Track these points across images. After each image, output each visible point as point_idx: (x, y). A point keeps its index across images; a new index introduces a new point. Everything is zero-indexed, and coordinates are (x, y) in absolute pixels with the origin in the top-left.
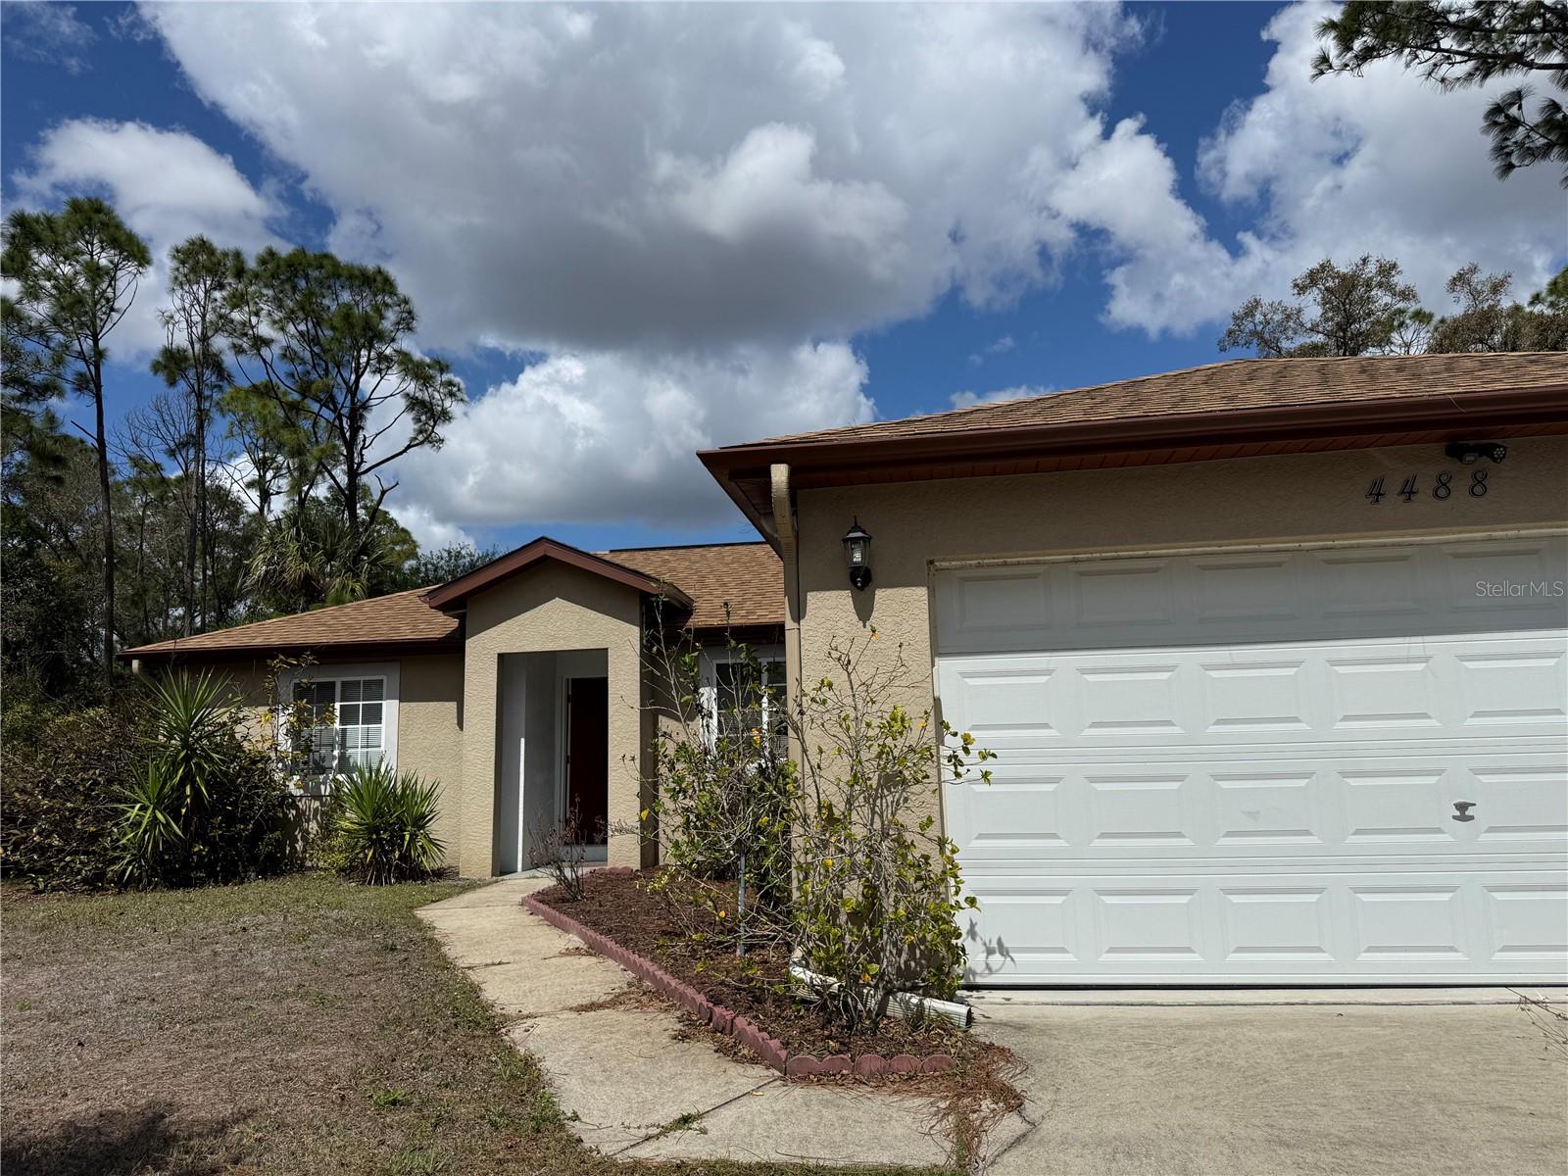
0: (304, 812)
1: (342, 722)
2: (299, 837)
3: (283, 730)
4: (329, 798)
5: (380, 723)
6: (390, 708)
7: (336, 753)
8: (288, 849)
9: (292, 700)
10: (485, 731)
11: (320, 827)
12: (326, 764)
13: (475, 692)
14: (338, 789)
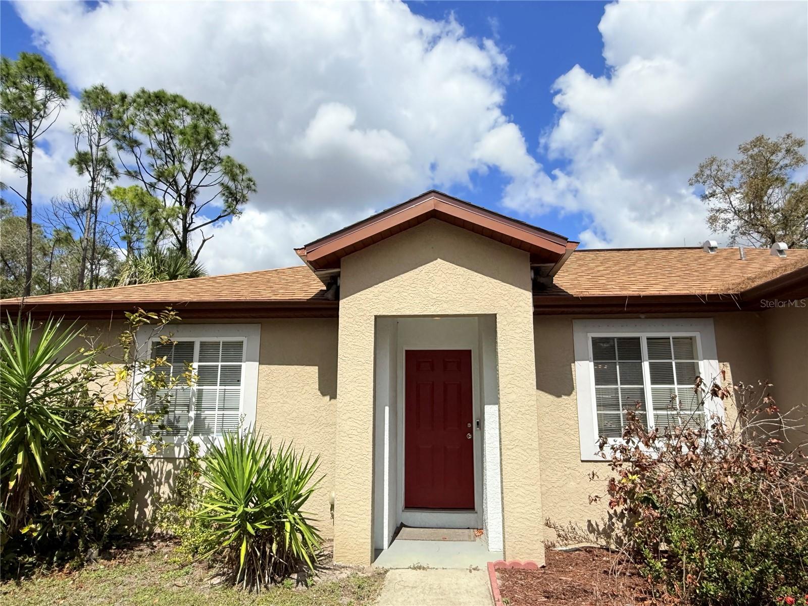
0: (156, 475)
1: (199, 383)
2: (149, 501)
3: (139, 389)
4: (182, 461)
5: (239, 385)
6: (249, 370)
7: (192, 414)
8: (137, 514)
9: (149, 358)
10: (361, 399)
11: (172, 490)
12: (181, 425)
13: (350, 357)
14: (193, 454)
